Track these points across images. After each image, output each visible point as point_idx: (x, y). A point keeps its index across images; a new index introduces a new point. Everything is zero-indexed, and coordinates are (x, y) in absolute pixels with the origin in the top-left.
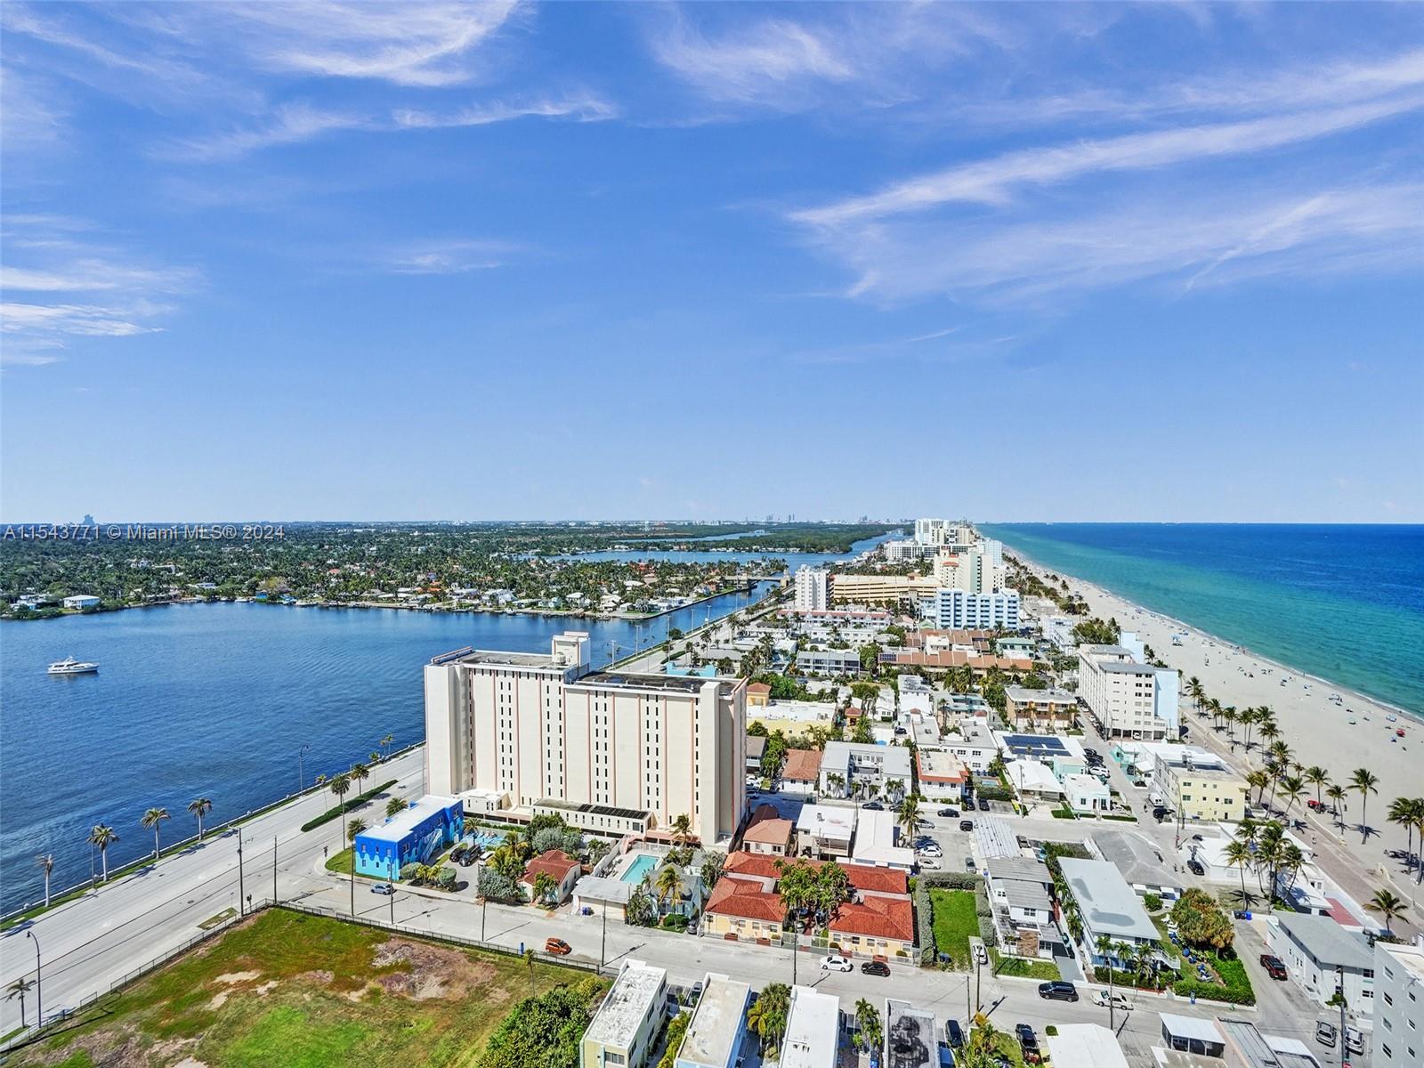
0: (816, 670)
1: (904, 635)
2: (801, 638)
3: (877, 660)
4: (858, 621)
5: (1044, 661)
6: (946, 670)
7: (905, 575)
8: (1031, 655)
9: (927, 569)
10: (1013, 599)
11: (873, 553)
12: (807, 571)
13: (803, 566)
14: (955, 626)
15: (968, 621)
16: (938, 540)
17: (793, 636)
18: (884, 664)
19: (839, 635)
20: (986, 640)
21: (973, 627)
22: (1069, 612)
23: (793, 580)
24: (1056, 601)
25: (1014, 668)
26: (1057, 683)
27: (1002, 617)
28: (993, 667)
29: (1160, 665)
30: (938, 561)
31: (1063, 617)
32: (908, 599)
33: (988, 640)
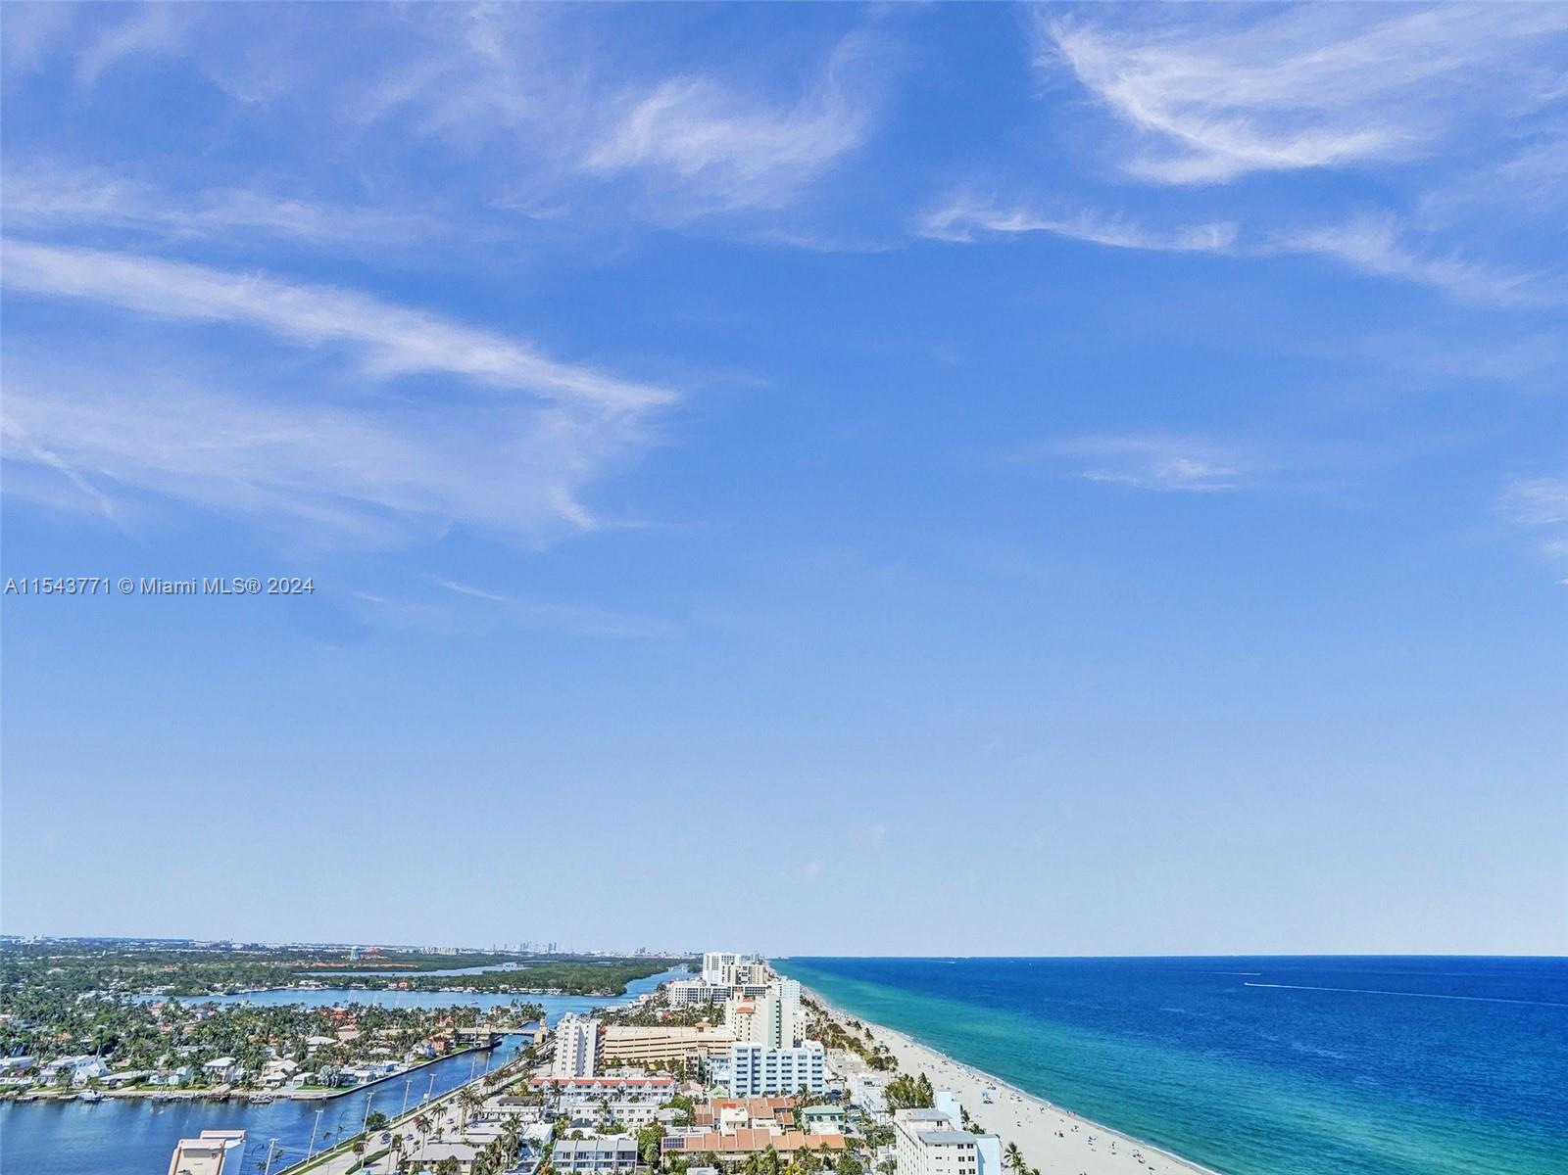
0: (578, 1169)
1: (693, 1109)
2: (558, 1118)
3: (659, 1148)
4: (634, 1091)
5: (856, 1135)
6: (746, 1157)
7: (692, 1024)
8: (841, 1127)
9: (718, 1018)
10: (818, 1054)
11: (652, 996)
12: (573, 1021)
13: (569, 1014)
14: (753, 1093)
15: (768, 1085)
16: (729, 980)
17: (550, 1118)
18: (668, 1154)
19: (609, 1112)
20: (789, 1110)
21: (773, 1093)
22: (876, 1067)
23: (552, 1035)
24: (862, 1055)
25: (825, 1148)
26: (873, 1164)
27: (806, 1078)
28: (802, 1148)
29: (977, 1130)
30: (731, 1006)
31: (874, 1075)
32: (696, 1058)
33: (792, 1110)
